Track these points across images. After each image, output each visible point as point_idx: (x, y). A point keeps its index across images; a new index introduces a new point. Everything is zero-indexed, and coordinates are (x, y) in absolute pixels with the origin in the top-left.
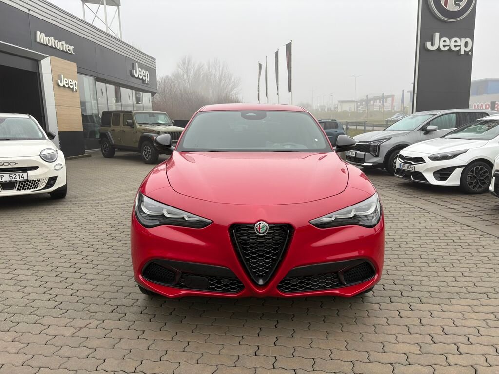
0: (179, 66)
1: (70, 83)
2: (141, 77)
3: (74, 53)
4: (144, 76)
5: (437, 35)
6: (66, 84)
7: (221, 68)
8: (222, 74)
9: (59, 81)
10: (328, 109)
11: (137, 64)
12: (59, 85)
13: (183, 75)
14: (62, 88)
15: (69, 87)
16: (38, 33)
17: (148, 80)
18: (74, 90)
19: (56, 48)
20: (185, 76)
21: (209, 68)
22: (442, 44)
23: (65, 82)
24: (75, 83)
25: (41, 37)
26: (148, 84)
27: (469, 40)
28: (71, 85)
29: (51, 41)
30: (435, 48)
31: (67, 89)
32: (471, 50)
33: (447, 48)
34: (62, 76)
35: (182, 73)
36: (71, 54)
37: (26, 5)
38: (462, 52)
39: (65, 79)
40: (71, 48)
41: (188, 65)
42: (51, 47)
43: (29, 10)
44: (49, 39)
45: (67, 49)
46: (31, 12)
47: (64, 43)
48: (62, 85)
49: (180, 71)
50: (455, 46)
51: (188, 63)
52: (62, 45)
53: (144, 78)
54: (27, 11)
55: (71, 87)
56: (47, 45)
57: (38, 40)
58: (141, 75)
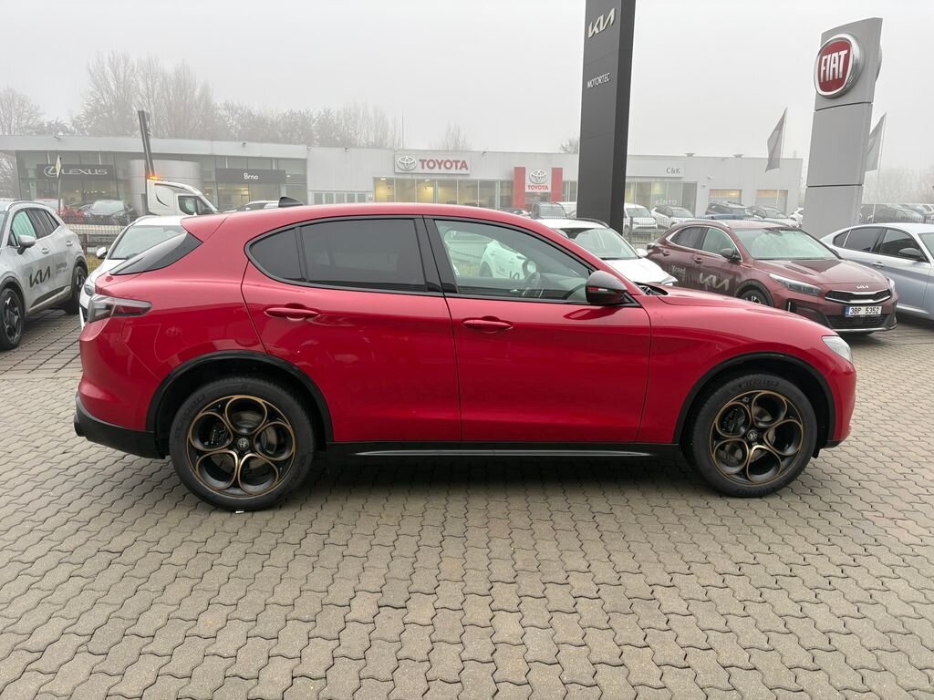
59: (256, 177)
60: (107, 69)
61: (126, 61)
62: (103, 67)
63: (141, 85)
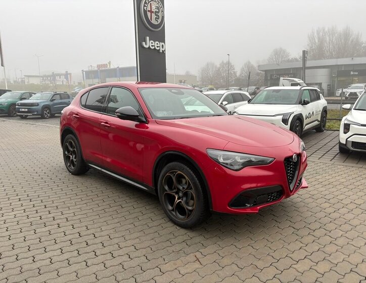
5: (148, 38)
10: (15, 82)
22: (151, 44)
27: (163, 44)
30: (147, 46)
32: (165, 50)
33: (153, 48)
38: (161, 51)
50: (157, 47)
59: (357, 73)
60: (315, 34)
61: (324, 30)
62: (314, 34)
63: (328, 39)
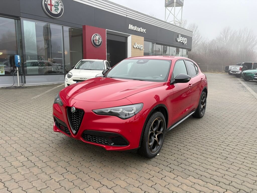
0: (221, 34)
1: (139, 46)
2: (181, 42)
3: (145, 33)
4: (184, 41)
6: (138, 47)
7: (248, 33)
8: (248, 36)
9: (134, 46)
11: (180, 35)
12: (134, 47)
13: (223, 39)
14: (136, 49)
15: (139, 48)
16: (130, 25)
17: (185, 43)
18: (141, 49)
19: (137, 31)
20: (224, 39)
21: (240, 34)
23: (137, 46)
24: (142, 46)
25: (131, 27)
26: (186, 45)
28: (140, 47)
29: (135, 28)
31: (138, 49)
34: (136, 43)
35: (222, 37)
36: (144, 33)
37: (126, 14)
39: (137, 45)
40: (145, 30)
41: (227, 32)
42: (135, 30)
43: (127, 16)
44: (134, 27)
45: (143, 31)
46: (128, 17)
47: (141, 28)
48: (135, 47)
49: (222, 36)
51: (227, 31)
52: (140, 29)
53: (183, 42)
54: (126, 16)
55: (140, 48)
56: (133, 30)
57: (129, 28)
58: (181, 40)
